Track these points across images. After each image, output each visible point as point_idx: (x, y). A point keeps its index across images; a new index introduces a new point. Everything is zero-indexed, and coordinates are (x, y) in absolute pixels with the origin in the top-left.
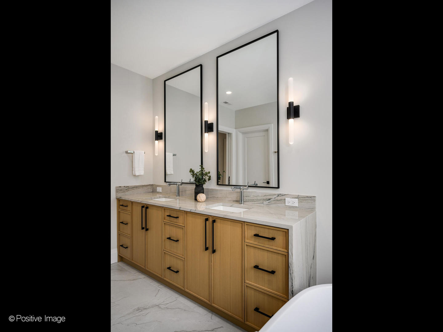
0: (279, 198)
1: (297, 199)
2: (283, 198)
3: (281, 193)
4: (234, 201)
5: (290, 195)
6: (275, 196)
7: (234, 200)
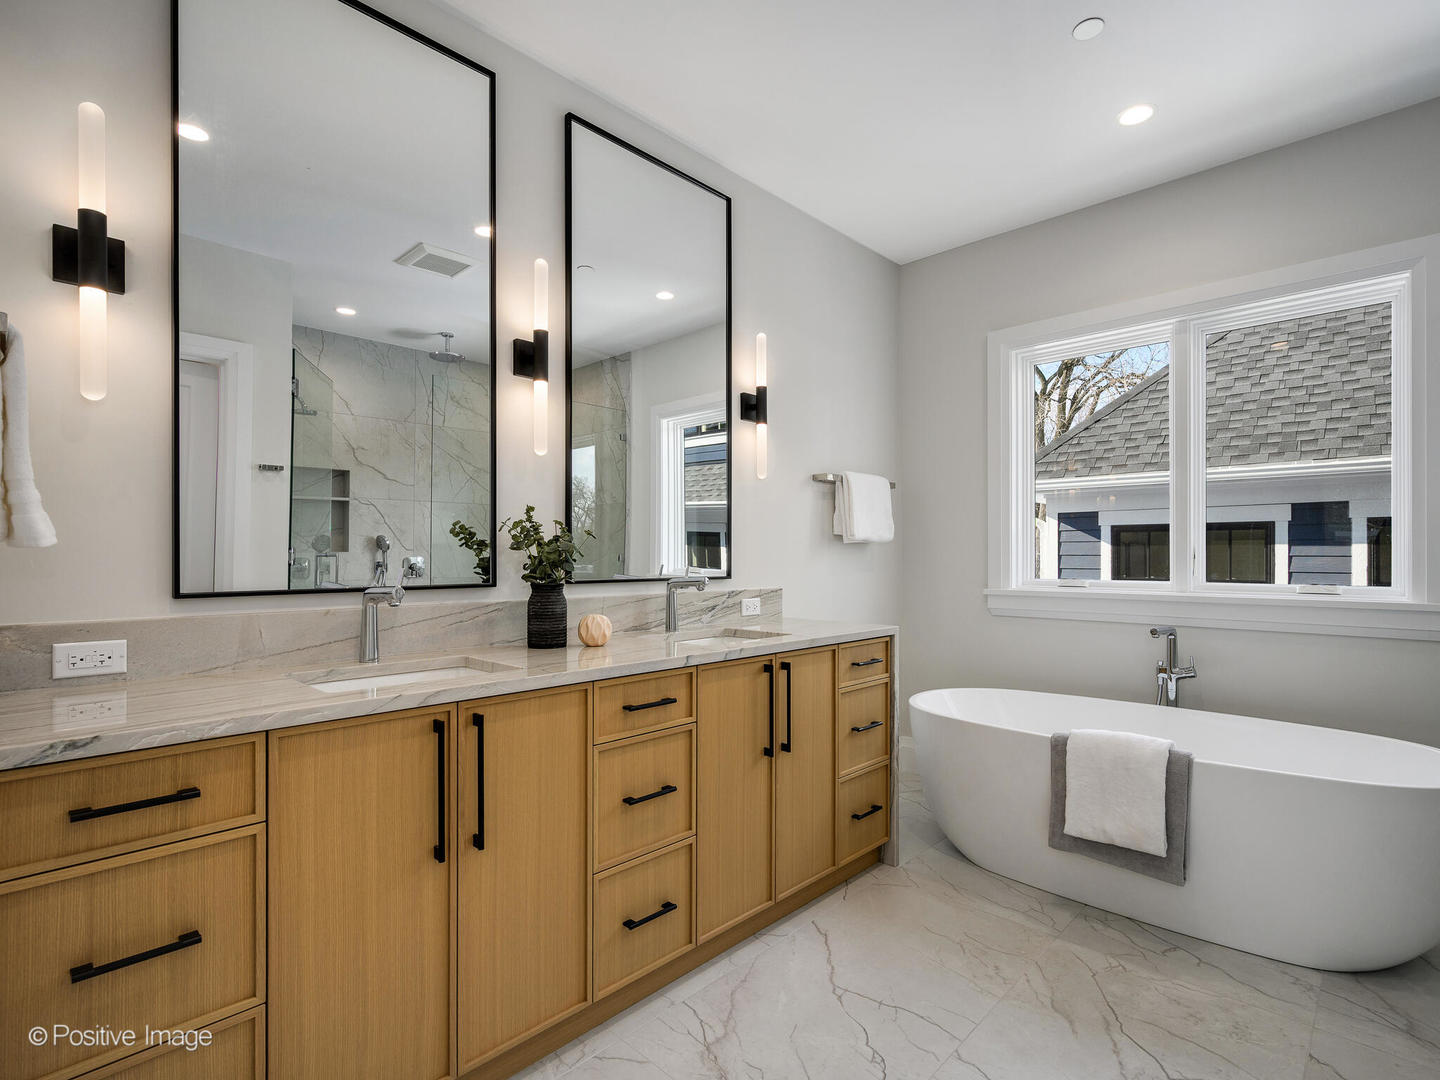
0: (731, 601)
1: (759, 599)
2: (736, 599)
3: (733, 589)
4: (626, 631)
5: (749, 591)
6: (724, 598)
7: (628, 626)
